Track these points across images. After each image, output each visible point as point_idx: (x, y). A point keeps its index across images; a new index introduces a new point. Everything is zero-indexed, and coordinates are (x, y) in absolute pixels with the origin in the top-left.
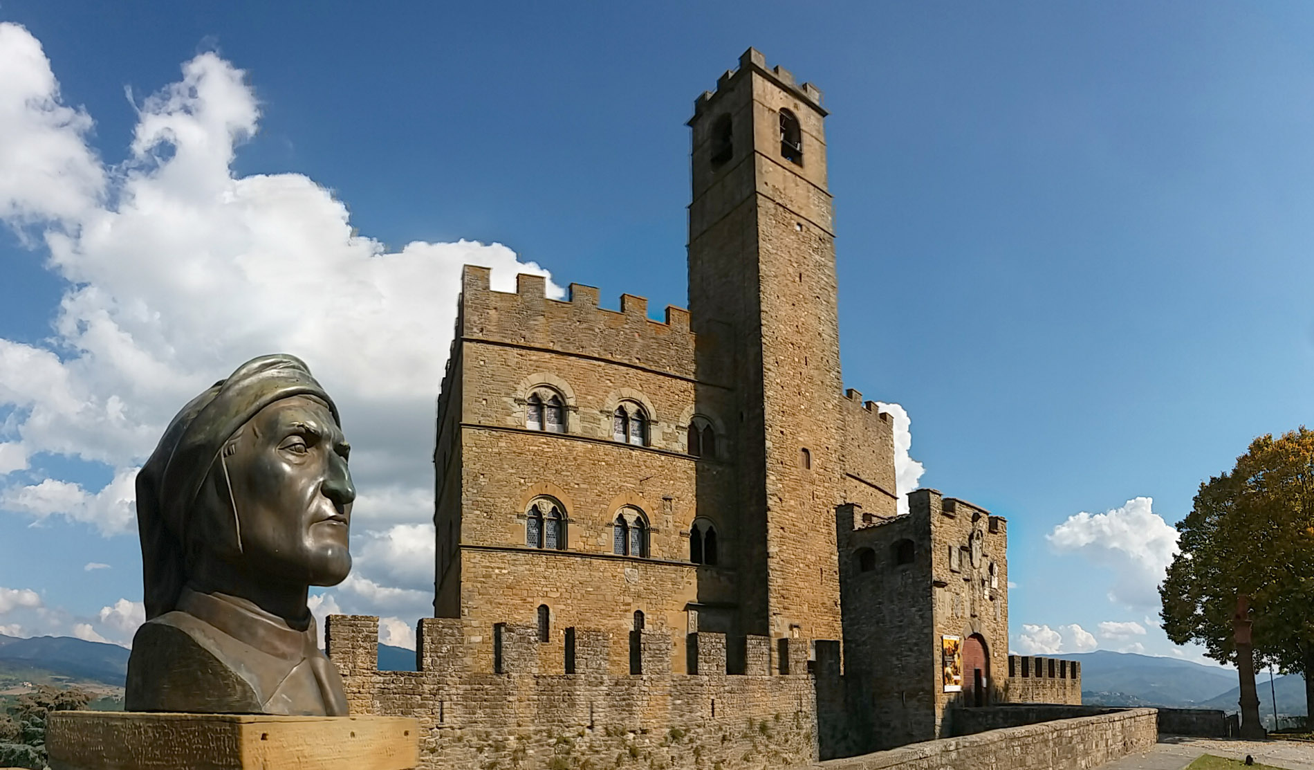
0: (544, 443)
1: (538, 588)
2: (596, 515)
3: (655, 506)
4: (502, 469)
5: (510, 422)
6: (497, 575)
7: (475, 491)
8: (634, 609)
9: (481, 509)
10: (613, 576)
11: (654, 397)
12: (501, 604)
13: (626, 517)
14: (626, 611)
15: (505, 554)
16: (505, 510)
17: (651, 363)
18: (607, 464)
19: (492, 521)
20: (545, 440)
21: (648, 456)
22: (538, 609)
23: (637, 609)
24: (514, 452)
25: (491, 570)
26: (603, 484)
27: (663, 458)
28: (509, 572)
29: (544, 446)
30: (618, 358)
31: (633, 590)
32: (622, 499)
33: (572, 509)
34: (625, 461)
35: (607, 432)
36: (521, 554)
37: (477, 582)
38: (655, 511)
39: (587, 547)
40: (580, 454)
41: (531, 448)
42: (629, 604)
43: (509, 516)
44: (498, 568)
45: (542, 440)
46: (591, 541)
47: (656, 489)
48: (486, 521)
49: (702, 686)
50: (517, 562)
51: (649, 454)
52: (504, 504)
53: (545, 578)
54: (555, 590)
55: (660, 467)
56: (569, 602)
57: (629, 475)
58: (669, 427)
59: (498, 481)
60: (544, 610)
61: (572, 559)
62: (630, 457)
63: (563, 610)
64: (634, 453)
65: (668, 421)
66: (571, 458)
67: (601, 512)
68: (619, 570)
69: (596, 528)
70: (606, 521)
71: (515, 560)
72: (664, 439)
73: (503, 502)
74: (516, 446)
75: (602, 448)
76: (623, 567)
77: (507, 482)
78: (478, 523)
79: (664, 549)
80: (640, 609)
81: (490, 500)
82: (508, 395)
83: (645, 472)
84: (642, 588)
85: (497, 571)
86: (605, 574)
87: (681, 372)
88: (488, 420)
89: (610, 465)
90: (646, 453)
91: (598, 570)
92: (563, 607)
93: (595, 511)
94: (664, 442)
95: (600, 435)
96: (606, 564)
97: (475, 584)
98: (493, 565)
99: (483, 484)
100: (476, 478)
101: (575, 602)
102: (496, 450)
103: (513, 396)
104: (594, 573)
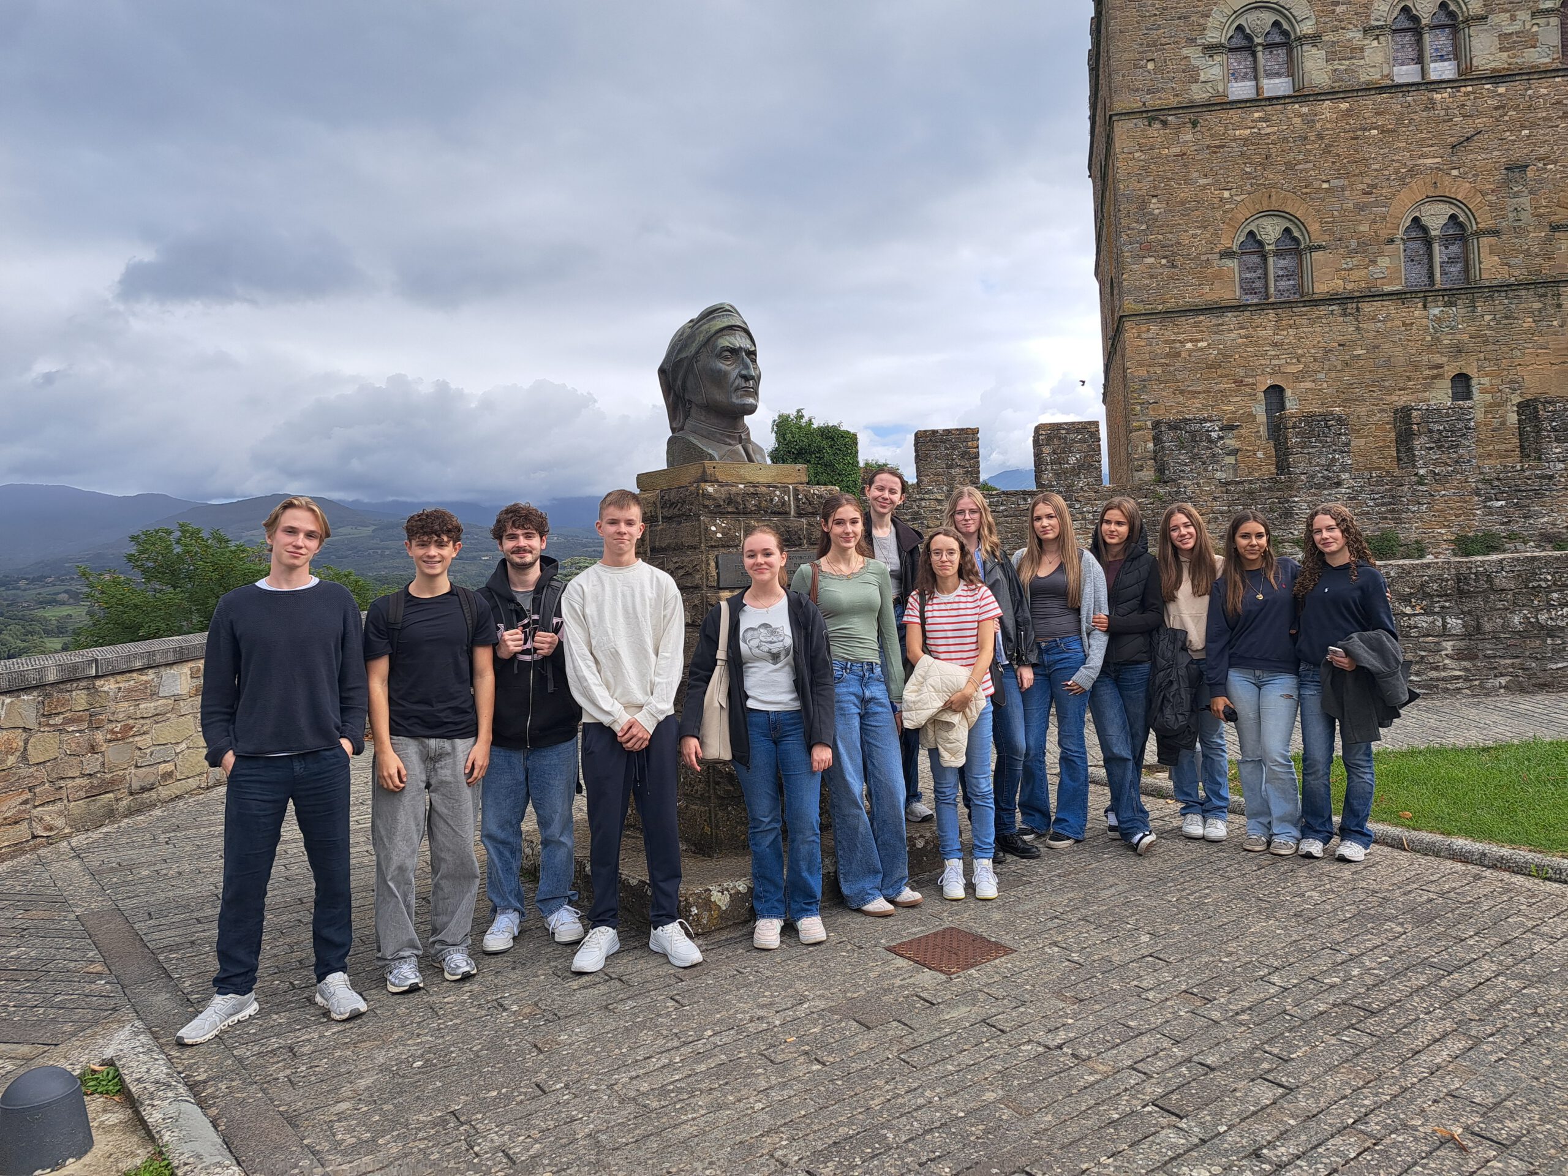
0: (1260, 120)
1: (1263, 362)
2: (1364, 228)
3: (1489, 187)
4: (1188, 181)
5: (1198, 93)
6: (1190, 351)
7: (1144, 227)
8: (1450, 371)
9: (1155, 254)
10: (1404, 324)
12: (1199, 393)
13: (1425, 221)
14: (1434, 378)
15: (1202, 318)
16: (1197, 248)
18: (1383, 132)
19: (1176, 270)
20: (1261, 114)
21: (1467, 94)
22: (1265, 392)
23: (1458, 372)
24: (1208, 147)
25: (1178, 345)
26: (1376, 170)
27: (1502, 89)
28: (1209, 345)
29: (1259, 125)
31: (1446, 342)
32: (1418, 188)
33: (1317, 226)
34: (1420, 116)
35: (1378, 70)
36: (1229, 314)
37: (1154, 365)
38: (1489, 197)
39: (1350, 287)
40: (1328, 125)
41: (1237, 133)
42: (1441, 366)
43: (1204, 257)
44: (1191, 341)
45: (1256, 115)
46: (1355, 275)
47: (1488, 156)
48: (1166, 271)
50: (1221, 328)
51: (1470, 89)
52: (1195, 240)
53: (1275, 344)
54: (1294, 361)
55: (1496, 108)
56: (1321, 376)
57: (1430, 142)
58: (1513, 18)
59: (1183, 203)
60: (1276, 393)
61: (1322, 311)
62: (1431, 105)
63: (1311, 389)
64: (1437, 97)
65: (1512, 6)
66: (1312, 136)
67: (1374, 221)
68: (1417, 313)
69: (1367, 250)
70: (1384, 234)
71: (1219, 325)
72: (1502, 49)
73: (1194, 236)
74: (1212, 135)
75: (1369, 103)
76: (1425, 309)
77: (1198, 202)
78: (1152, 277)
79: (1513, 261)
80: (1464, 371)
81: (1170, 236)
82: (1191, 41)
83: (1461, 126)
84: (1465, 337)
85: (1189, 345)
86: (1389, 325)
88: (1160, 99)
89: (1388, 131)
90: (1463, 89)
91: (1374, 319)
92: (1309, 385)
93: (1361, 222)
94: (1504, 55)
95: (1364, 78)
96: (1391, 308)
97: (1150, 369)
98: (1181, 337)
99: (1156, 212)
100: (1143, 204)
101: (1333, 375)
102: (1176, 150)
103: (1199, 42)
104: (1365, 326)
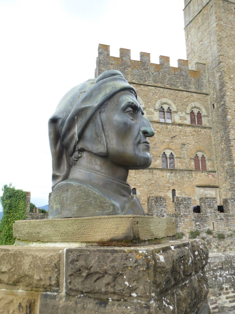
1: (132, 182)
2: (154, 153)
3: (178, 148)
10: (162, 177)
11: (175, 101)
13: (166, 153)
14: (169, 190)
17: (173, 86)
18: (158, 132)
21: (174, 127)
23: (173, 189)
26: (156, 140)
27: (180, 127)
30: (160, 85)
31: (171, 182)
32: (165, 146)
34: (165, 130)
35: (157, 118)
38: (179, 150)
42: (169, 187)
46: (153, 163)
47: (178, 141)
49: (208, 217)
51: (174, 126)
54: (139, 182)
55: (179, 131)
56: (145, 187)
57: (167, 136)
58: (182, 114)
62: (167, 128)
64: (168, 126)
65: (182, 111)
67: (156, 152)
69: (155, 158)
70: (158, 155)
72: (180, 119)
75: (155, 125)
76: (166, 173)
79: (183, 165)
83: (173, 134)
84: (175, 181)
86: (159, 176)
87: (185, 88)
91: (156, 174)
92: (142, 189)
93: (153, 151)
94: (181, 121)
95: (154, 119)
96: (159, 172)
101: (147, 187)
104: (154, 176)
